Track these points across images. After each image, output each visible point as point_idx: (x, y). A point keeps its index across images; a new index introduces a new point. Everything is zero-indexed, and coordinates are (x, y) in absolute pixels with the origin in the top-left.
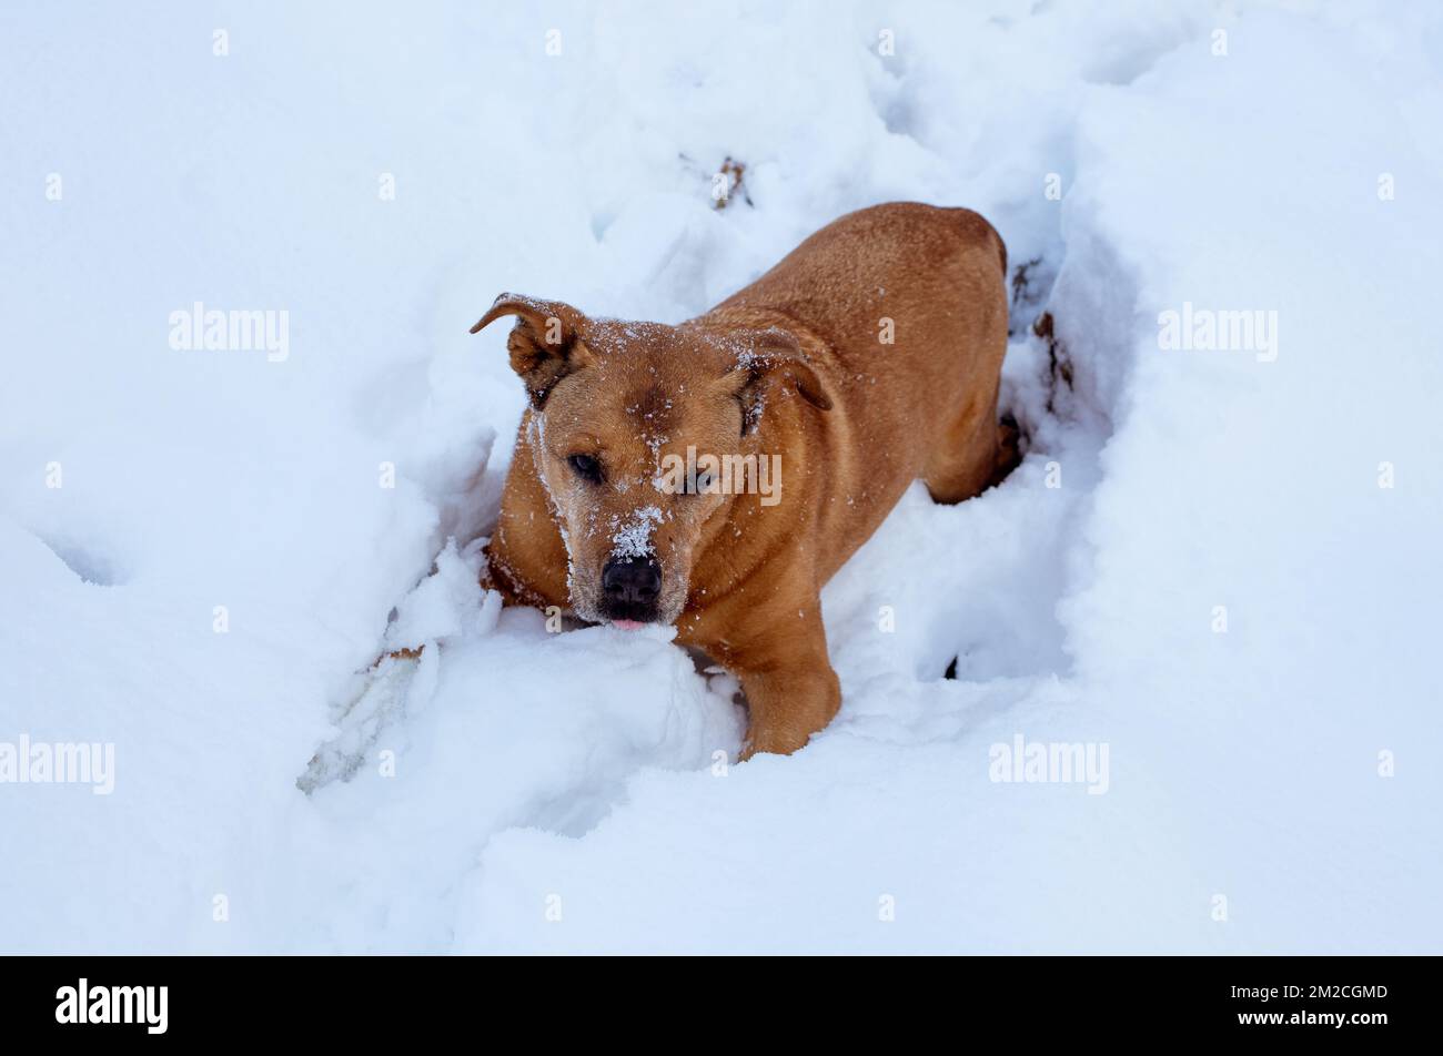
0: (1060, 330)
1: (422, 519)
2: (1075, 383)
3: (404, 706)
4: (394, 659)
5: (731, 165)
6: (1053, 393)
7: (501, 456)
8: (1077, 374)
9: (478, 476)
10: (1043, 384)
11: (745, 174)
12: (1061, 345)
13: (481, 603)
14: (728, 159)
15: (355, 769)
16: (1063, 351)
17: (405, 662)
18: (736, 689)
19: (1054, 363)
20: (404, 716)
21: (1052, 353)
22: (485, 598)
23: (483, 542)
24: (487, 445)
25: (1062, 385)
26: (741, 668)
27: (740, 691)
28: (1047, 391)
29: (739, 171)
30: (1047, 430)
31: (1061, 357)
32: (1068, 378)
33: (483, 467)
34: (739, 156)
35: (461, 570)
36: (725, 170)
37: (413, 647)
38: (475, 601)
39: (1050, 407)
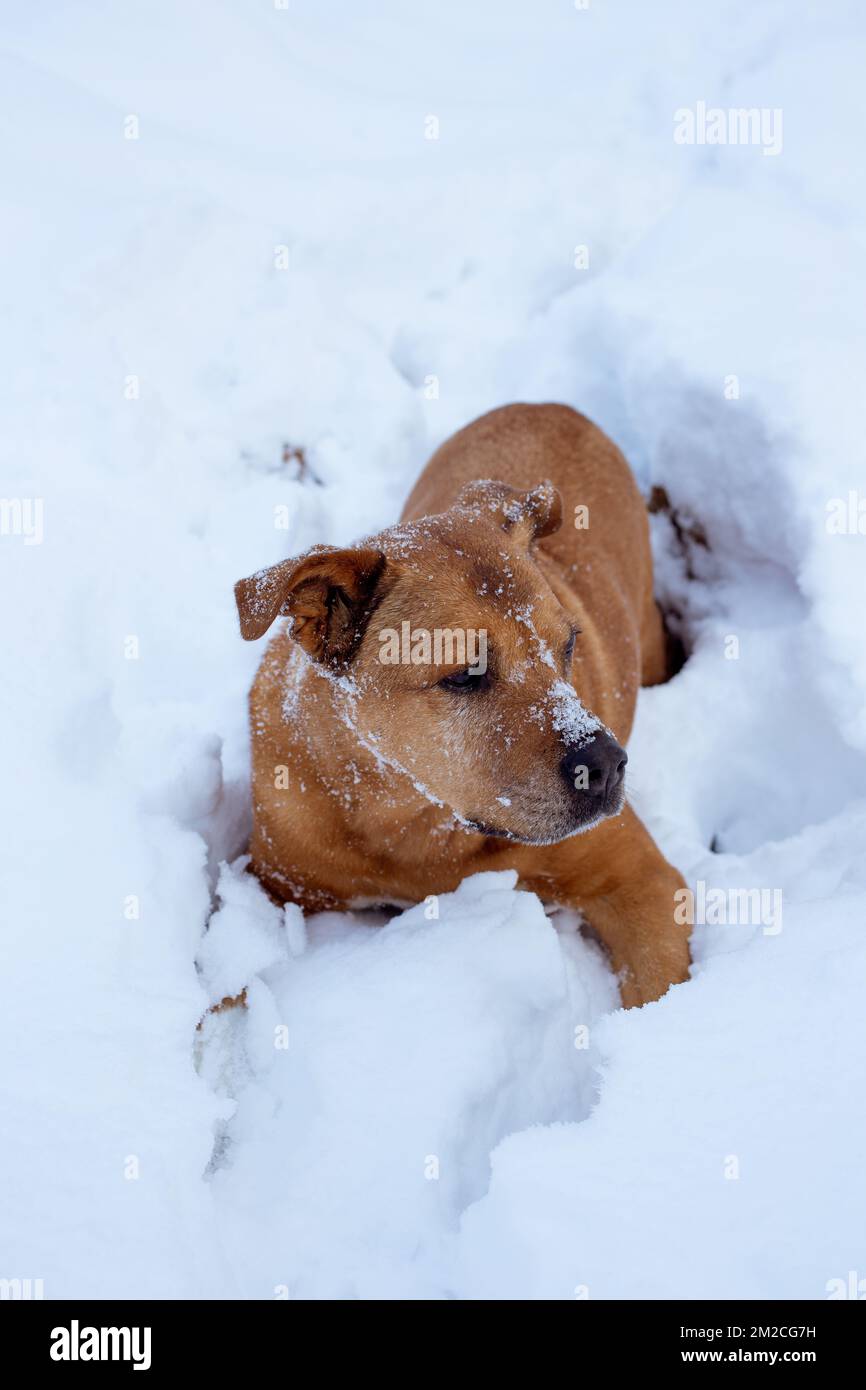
0: (676, 499)
1: (188, 852)
2: (711, 541)
3: (247, 1061)
4: (215, 1014)
5: (290, 451)
6: (689, 561)
7: (237, 764)
8: (711, 533)
9: (220, 795)
10: (675, 556)
11: (309, 457)
12: (682, 512)
13: (283, 922)
14: (286, 446)
15: (222, 1152)
16: (688, 515)
17: (227, 1015)
18: (579, 922)
19: (679, 532)
20: (252, 1073)
21: (674, 523)
22: (283, 916)
23: (244, 860)
24: (216, 754)
25: (697, 551)
26: (578, 898)
27: (585, 922)
28: (681, 562)
29: (299, 455)
30: (698, 597)
31: (685, 523)
32: (702, 540)
33: (221, 784)
34: (296, 440)
35: (243, 895)
36: (286, 458)
37: (235, 993)
38: (276, 923)
39: (690, 576)
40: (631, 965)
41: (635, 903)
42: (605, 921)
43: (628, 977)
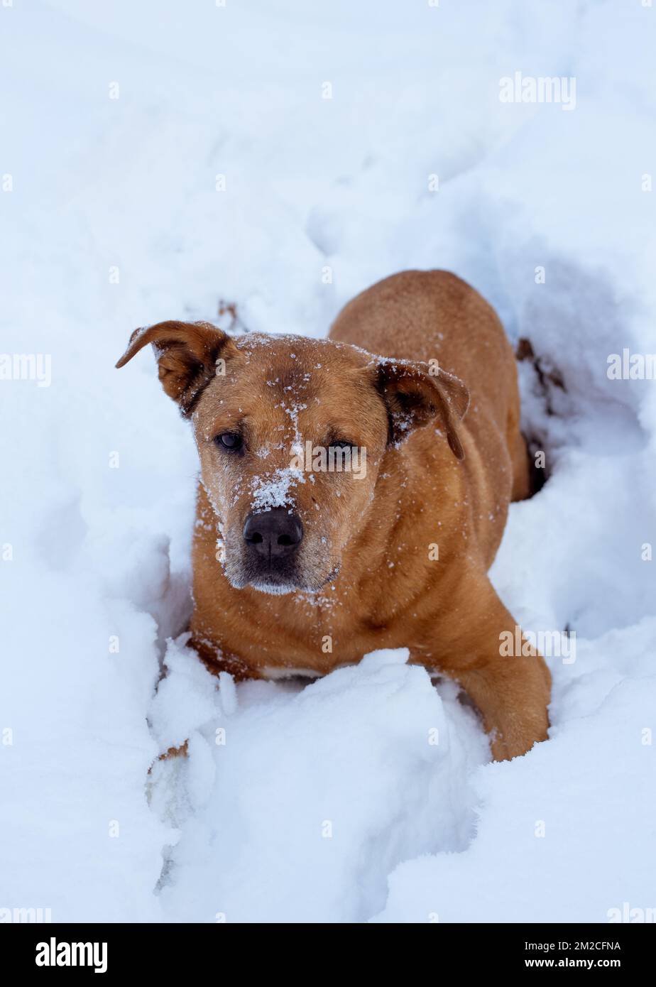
0: (539, 348)
1: (144, 628)
2: (567, 384)
3: (188, 800)
4: (163, 761)
5: (225, 306)
6: (549, 401)
7: (181, 560)
8: (568, 378)
9: (168, 584)
10: (537, 395)
11: (240, 312)
12: (544, 360)
13: (218, 688)
14: (221, 302)
15: (167, 873)
16: (548, 363)
17: (173, 762)
19: (541, 376)
20: (192, 809)
21: (537, 368)
22: (218, 683)
23: (185, 637)
24: (165, 550)
25: (555, 392)
28: (543, 400)
29: (232, 309)
30: (556, 429)
31: (546, 369)
32: (559, 383)
33: (168, 574)
34: (230, 297)
35: (186, 665)
36: (221, 312)
37: (178, 744)
38: (213, 688)
39: (550, 412)
40: (500, 727)
41: (504, 676)
42: (478, 689)
43: (497, 737)
